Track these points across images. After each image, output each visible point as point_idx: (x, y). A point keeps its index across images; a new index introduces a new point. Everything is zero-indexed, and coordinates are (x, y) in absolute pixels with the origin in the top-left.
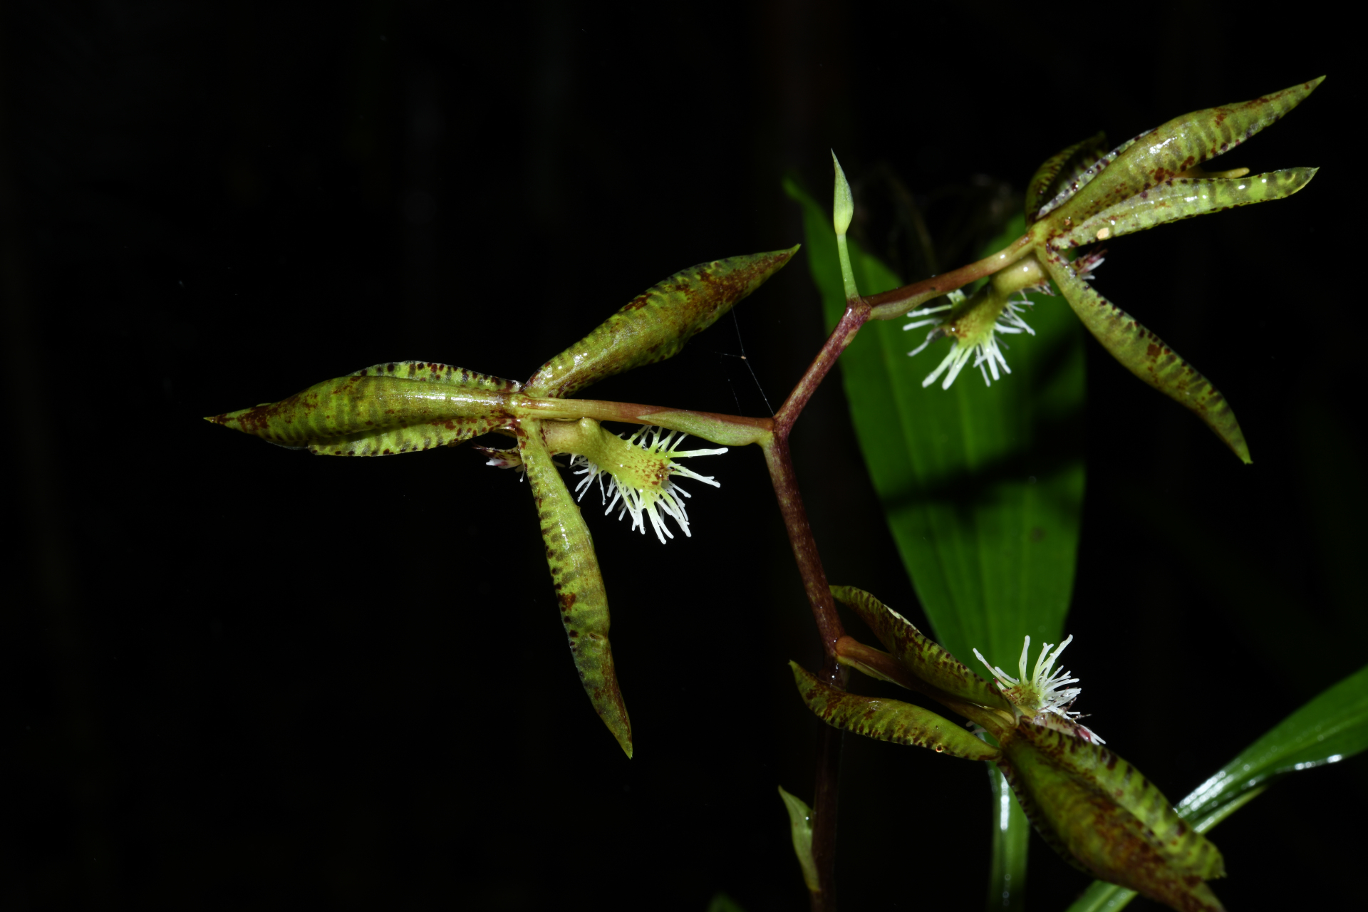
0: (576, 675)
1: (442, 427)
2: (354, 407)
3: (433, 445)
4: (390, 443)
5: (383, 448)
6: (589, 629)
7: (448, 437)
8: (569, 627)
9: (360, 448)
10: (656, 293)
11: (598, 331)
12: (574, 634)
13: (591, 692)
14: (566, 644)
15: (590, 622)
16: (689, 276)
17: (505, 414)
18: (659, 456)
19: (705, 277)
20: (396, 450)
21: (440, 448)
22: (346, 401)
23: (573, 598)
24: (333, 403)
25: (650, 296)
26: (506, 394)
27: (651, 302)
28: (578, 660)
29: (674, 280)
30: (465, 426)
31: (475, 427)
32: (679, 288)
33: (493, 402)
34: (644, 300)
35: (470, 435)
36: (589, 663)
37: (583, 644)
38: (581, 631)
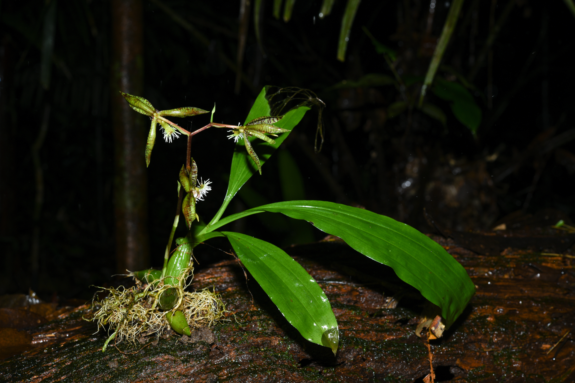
0: (145, 154)
1: (145, 112)
2: (135, 103)
3: (142, 113)
4: (138, 110)
5: (137, 110)
6: (149, 149)
7: (145, 113)
8: (146, 147)
9: (134, 108)
10: (183, 109)
11: (172, 110)
12: (147, 148)
13: (146, 157)
14: (145, 149)
15: (149, 148)
16: (190, 108)
17: (153, 115)
18: (173, 130)
19: (193, 109)
20: (138, 111)
21: (143, 114)
22: (134, 102)
23: (148, 144)
24: (132, 101)
25: (182, 109)
26: (155, 112)
27: (182, 110)
28: (146, 152)
29: (188, 108)
30: (148, 113)
31: (149, 114)
32: (187, 109)
33: (152, 112)
34: (181, 109)
35: (147, 115)
36: (147, 153)
37: (147, 150)
38: (148, 148)
